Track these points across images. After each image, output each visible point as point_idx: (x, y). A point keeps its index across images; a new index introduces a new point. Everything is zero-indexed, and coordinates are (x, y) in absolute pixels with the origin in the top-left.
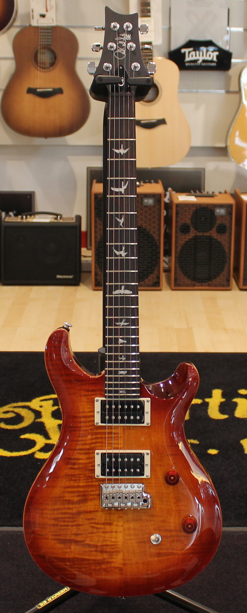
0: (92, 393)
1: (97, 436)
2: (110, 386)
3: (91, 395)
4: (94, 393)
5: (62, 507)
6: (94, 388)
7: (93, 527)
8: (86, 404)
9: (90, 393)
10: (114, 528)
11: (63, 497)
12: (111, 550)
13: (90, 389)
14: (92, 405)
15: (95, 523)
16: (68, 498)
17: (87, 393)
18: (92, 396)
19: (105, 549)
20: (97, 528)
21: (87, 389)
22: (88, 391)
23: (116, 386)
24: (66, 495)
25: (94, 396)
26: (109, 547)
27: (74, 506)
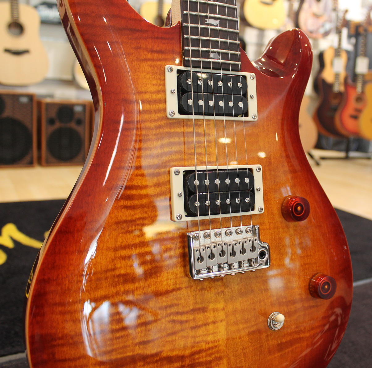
0: (160, 56)
1: (172, 140)
2: (195, 43)
3: (158, 60)
4: (163, 56)
5: (113, 290)
6: (163, 47)
7: (173, 321)
8: (149, 76)
9: (156, 56)
10: (210, 315)
11: (114, 269)
12: (209, 358)
13: (155, 48)
14: (160, 79)
15: (177, 313)
16: (122, 272)
17: (149, 56)
18: (160, 63)
19: (198, 359)
20: (182, 322)
21: (150, 47)
22: (152, 51)
23: (206, 43)
24: (118, 265)
25: (163, 63)
26: (204, 354)
27: (136, 285)
